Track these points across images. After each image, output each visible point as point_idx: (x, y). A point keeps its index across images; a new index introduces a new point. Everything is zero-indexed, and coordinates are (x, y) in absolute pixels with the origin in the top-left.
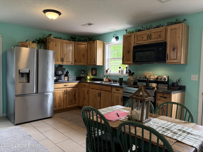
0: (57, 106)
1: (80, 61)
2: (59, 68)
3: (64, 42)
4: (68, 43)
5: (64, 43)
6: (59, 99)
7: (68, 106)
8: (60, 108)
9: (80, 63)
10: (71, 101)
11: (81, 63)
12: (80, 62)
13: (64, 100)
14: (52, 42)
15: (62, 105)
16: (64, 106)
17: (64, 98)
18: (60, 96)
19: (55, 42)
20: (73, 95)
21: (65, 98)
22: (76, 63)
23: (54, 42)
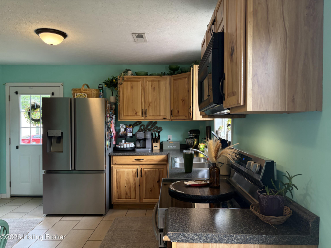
0: (123, 196)
1: (178, 112)
2: (149, 128)
3: (148, 79)
4: (156, 81)
5: (149, 81)
6: (127, 184)
7: (145, 201)
8: (128, 201)
9: (178, 118)
10: (151, 191)
11: (180, 117)
12: (179, 115)
13: (135, 188)
14: (124, 83)
15: (133, 196)
16: (135, 198)
17: (135, 184)
18: (129, 180)
19: (130, 81)
20: (157, 180)
21: (138, 184)
22: (172, 118)
23: (129, 83)
